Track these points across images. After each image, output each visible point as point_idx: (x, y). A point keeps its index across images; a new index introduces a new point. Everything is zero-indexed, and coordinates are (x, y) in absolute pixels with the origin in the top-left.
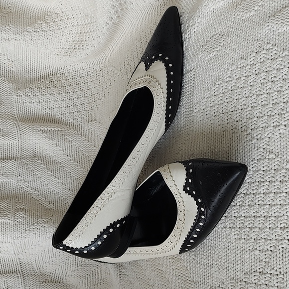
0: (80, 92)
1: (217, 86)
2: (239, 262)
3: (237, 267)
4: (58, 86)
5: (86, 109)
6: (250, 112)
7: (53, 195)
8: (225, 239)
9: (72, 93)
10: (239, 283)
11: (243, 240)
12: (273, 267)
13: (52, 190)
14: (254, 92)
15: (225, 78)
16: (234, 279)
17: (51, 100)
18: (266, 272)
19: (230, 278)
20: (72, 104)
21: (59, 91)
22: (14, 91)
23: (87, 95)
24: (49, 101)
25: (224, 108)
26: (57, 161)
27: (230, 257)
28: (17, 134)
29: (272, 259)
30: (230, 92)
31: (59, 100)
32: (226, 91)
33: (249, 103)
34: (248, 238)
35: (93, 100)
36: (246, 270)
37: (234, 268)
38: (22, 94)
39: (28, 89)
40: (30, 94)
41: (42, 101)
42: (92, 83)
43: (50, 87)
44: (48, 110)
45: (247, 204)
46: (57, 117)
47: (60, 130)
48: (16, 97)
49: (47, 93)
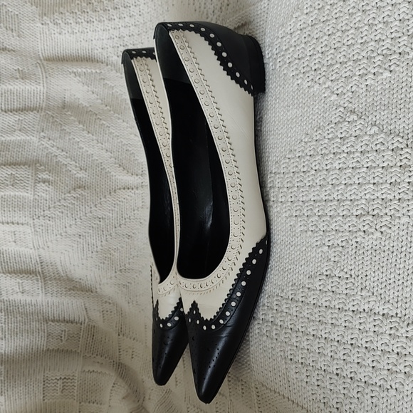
0: (129, 18)
1: (294, 20)
4: (99, 9)
6: (332, 56)
8: (289, 232)
9: (117, 20)
10: (301, 290)
11: (310, 232)
12: (342, 268)
14: (339, 27)
15: (305, 7)
16: (296, 284)
18: (333, 275)
19: (291, 284)
20: (117, 35)
21: (101, 18)
22: (38, 17)
24: (85, 30)
25: (300, 51)
27: (293, 256)
28: (41, 77)
29: (343, 258)
30: (310, 28)
31: (99, 29)
32: (305, 26)
33: (332, 43)
34: (317, 230)
36: (311, 273)
37: (297, 271)
38: (49, 22)
39: (57, 14)
40: (60, 22)
41: (77, 31)
42: (146, 6)
43: (88, 10)
44: (83, 44)
45: (318, 184)
46: (96, 51)
47: (98, 71)
48: (41, 26)
49: (83, 21)
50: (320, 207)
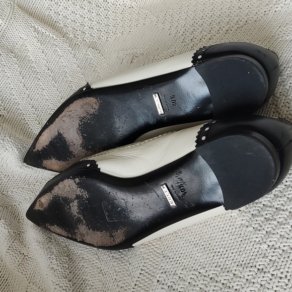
0: (95, 15)
2: (235, 250)
3: (230, 255)
5: (93, 34)
7: (12, 103)
8: (227, 221)
11: (252, 228)
12: (279, 268)
13: (13, 97)
16: (221, 267)
17: (61, 5)
18: (267, 271)
19: (215, 265)
20: (80, 22)
23: (101, 22)
24: (59, 3)
26: (35, 70)
29: (282, 259)
31: (70, 9)
34: (259, 228)
35: (106, 30)
36: (241, 262)
37: (226, 256)
42: (114, 14)
44: (52, 13)
46: (58, 24)
47: (55, 37)
50: (269, 212)
